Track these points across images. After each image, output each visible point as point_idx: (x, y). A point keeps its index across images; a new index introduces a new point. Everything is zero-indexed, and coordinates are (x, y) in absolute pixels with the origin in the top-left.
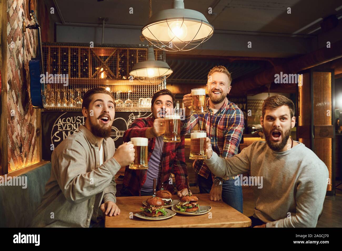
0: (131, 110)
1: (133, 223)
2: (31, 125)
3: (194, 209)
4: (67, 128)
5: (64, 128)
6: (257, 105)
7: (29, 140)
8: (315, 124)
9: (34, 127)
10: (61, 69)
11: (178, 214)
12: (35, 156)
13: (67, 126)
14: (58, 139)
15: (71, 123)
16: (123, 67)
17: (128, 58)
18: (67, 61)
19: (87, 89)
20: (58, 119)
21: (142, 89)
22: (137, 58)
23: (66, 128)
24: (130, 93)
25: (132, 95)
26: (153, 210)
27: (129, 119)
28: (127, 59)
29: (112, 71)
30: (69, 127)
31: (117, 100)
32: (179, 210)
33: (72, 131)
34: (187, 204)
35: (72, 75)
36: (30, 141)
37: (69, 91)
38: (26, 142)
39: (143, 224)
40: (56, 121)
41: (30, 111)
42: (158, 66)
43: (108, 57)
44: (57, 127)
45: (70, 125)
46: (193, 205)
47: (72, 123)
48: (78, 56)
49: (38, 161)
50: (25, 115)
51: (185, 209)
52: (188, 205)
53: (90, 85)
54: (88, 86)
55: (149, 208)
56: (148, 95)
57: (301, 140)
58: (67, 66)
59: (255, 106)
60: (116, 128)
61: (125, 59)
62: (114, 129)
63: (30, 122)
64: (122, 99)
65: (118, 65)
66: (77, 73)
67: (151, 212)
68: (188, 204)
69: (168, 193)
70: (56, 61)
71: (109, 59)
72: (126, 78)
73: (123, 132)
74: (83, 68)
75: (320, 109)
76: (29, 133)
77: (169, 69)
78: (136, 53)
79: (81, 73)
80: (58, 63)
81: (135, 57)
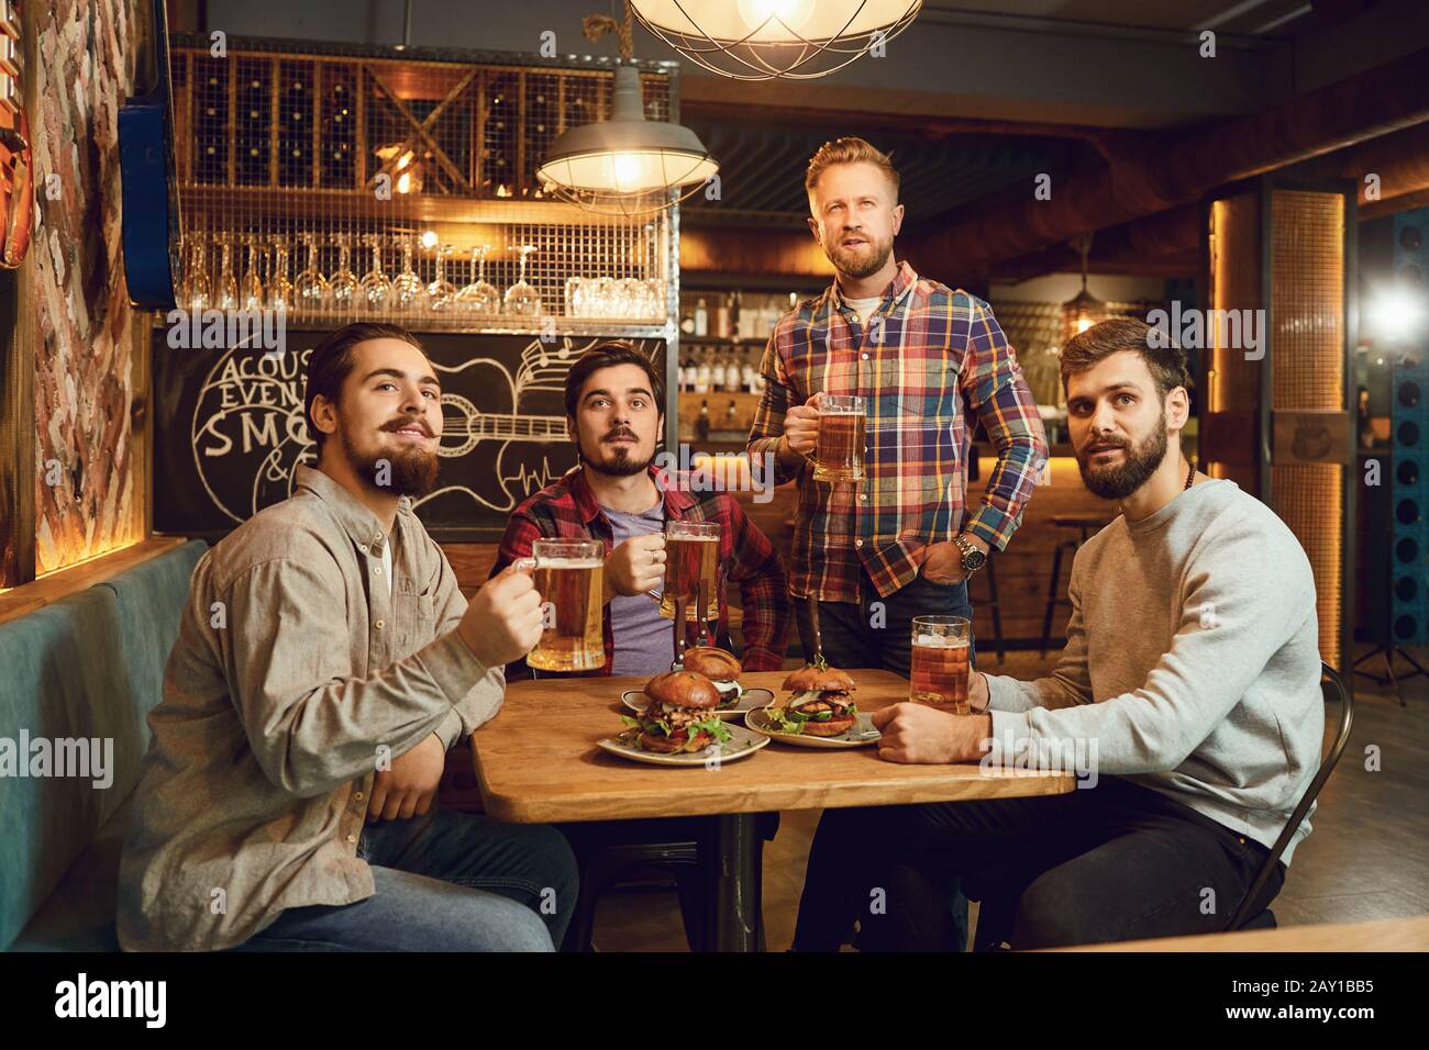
0: (532, 329)
1: (600, 777)
2: (112, 382)
3: (840, 723)
4: (261, 398)
5: (247, 400)
6: (1031, 323)
7: (107, 446)
8: (1276, 406)
9: (124, 391)
10: (238, 150)
11: (777, 745)
12: (127, 516)
13: (258, 389)
14: (221, 444)
15: (279, 377)
16: (501, 146)
17: (522, 112)
18: (266, 117)
19: (350, 234)
20: (221, 361)
21: (577, 241)
22: (562, 111)
23: (257, 397)
24: (528, 255)
25: (535, 266)
26: (675, 723)
27: (521, 367)
28: (517, 112)
29: (456, 162)
30: (268, 394)
31: (470, 287)
32: (777, 725)
33: (279, 409)
34: (808, 704)
35: (287, 174)
36: (110, 451)
37: (272, 246)
38: (95, 453)
39: (643, 780)
40: (215, 369)
41: (110, 322)
42: (658, 145)
43: (440, 102)
44: (217, 393)
45: (271, 385)
46: (833, 707)
47: (282, 380)
48: (312, 95)
49: (136, 535)
50: (92, 337)
51: (803, 723)
52: (812, 708)
53: (362, 218)
54: (354, 225)
55: (657, 716)
56: (603, 267)
57: (1216, 468)
58: (267, 135)
59: (1021, 330)
60: (465, 401)
61: (510, 113)
62: (458, 405)
63: (110, 369)
64: (493, 282)
65: (481, 137)
66: (306, 168)
67: (669, 732)
68: (815, 703)
69: (728, 657)
70: (219, 114)
71: (443, 111)
72: (510, 194)
73: (496, 421)
74: (332, 147)
75: (1297, 342)
76: (105, 417)
77: (705, 156)
78: (558, 92)
79: (324, 169)
80: (227, 122)
81: (552, 106)
